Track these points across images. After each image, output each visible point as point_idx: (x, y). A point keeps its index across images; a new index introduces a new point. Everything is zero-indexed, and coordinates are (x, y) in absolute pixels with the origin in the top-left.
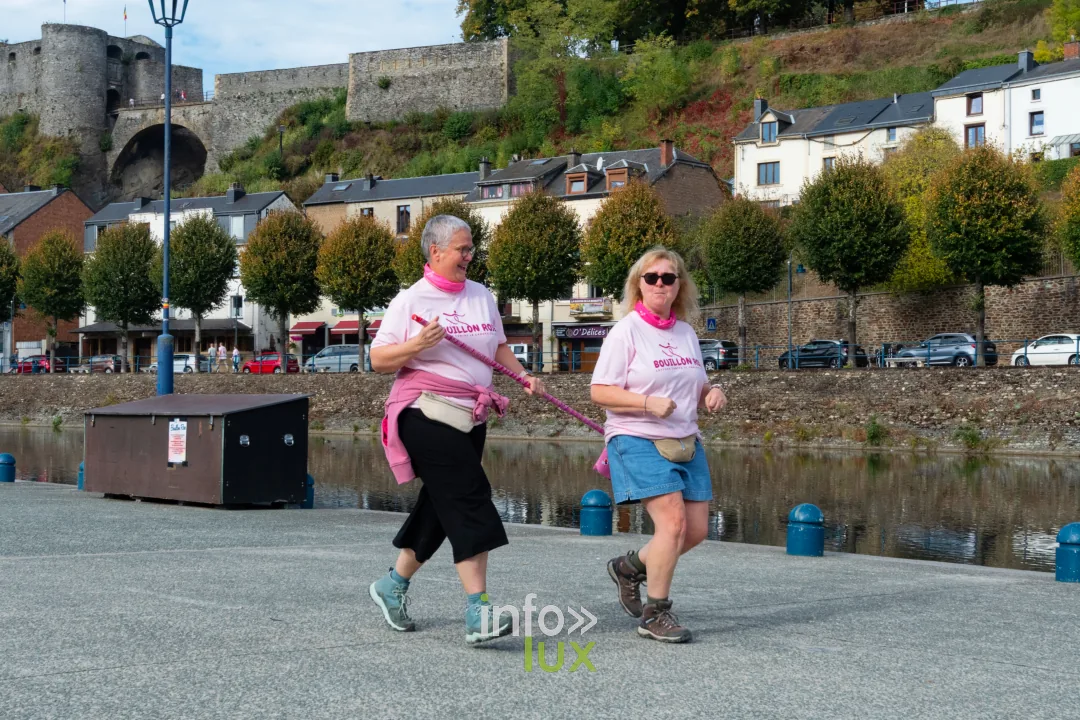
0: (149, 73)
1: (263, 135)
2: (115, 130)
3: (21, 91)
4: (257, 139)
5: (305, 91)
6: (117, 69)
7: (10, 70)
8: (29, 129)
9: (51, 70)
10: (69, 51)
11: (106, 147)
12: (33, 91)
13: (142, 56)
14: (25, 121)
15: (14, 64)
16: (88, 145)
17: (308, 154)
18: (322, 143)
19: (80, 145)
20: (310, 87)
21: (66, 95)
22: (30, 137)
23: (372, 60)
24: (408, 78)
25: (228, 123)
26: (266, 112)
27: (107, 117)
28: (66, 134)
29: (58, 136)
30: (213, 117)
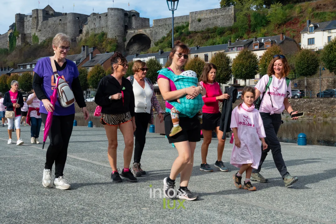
0: (136, 20)
1: (166, 36)
2: (127, 36)
3: (102, 26)
4: (164, 37)
5: (177, 23)
6: (127, 19)
7: (99, 21)
8: (105, 36)
9: (110, 20)
10: (115, 15)
11: (125, 40)
12: (106, 25)
13: (134, 15)
14: (104, 34)
15: (101, 19)
16: (120, 40)
18: (182, 37)
19: (118, 40)
20: (179, 22)
21: (114, 27)
22: (105, 39)
23: (196, 14)
24: (206, 18)
25: (157, 33)
26: (167, 29)
27: (125, 32)
28: (114, 37)
29: (112, 38)
30: (152, 31)
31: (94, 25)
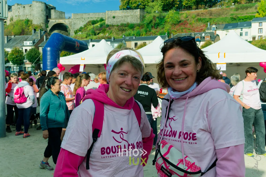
0: (55, 12)
1: (83, 26)
2: (49, 24)
3: (26, 15)
4: (82, 27)
5: (92, 18)
6: (48, 11)
7: (23, 10)
9: (35, 10)
10: (39, 7)
11: (48, 27)
12: (30, 14)
13: (52, 9)
14: (28, 21)
15: (25, 9)
16: (43, 26)
17: (100, 31)
20: (92, 17)
21: (39, 16)
22: (31, 24)
23: (111, 12)
24: (119, 16)
25: (75, 24)
26: (83, 22)
27: (47, 21)
28: (39, 24)
29: (38, 24)
30: (72, 22)
31: (18, 13)
